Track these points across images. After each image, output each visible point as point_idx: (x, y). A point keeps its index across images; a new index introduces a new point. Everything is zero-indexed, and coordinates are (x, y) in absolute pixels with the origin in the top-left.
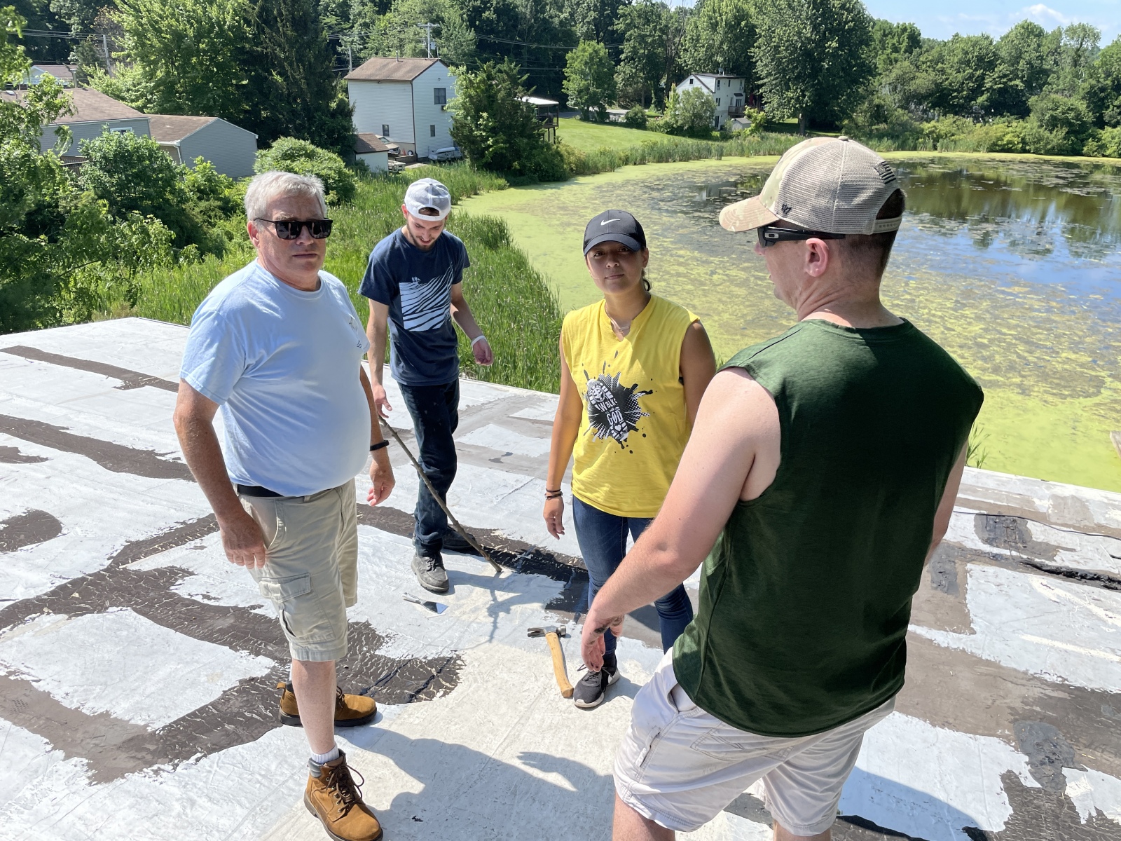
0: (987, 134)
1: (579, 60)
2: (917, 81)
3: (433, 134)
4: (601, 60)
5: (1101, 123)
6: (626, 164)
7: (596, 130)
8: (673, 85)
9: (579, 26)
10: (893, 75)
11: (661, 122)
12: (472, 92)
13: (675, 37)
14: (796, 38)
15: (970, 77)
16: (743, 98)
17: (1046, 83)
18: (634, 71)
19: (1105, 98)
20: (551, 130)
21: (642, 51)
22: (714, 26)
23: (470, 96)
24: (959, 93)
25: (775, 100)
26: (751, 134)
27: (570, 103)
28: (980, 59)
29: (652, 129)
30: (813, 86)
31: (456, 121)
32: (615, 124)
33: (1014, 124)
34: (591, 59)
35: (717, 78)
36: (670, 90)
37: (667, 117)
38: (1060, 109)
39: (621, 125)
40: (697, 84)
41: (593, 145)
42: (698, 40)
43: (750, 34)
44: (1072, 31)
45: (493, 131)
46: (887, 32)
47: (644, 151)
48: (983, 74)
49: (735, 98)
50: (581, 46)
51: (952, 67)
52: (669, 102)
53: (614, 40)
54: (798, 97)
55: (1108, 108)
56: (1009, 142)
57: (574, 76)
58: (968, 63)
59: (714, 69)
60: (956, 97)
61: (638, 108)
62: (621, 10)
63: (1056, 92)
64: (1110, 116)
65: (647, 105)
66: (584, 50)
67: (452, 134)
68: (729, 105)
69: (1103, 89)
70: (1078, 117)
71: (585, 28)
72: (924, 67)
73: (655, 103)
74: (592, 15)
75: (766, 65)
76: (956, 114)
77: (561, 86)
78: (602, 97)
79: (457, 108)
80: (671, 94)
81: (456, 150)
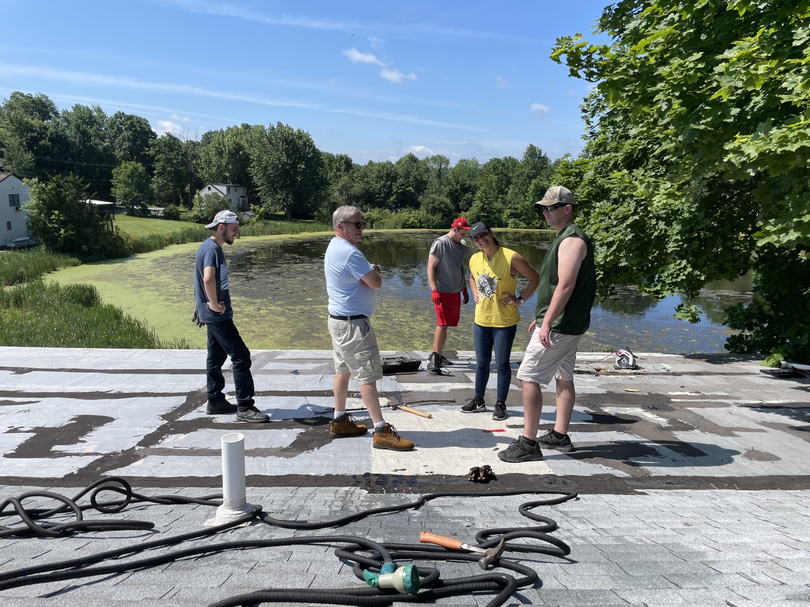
0: (399, 218)
1: (123, 174)
2: (354, 188)
3: (9, 228)
4: (140, 174)
5: (459, 210)
6: (171, 244)
7: (143, 222)
8: (197, 191)
9: (117, 151)
10: (340, 185)
11: (191, 215)
12: (45, 196)
13: (192, 160)
14: (277, 162)
15: (384, 186)
16: (246, 199)
17: (426, 188)
18: (165, 181)
19: (458, 195)
20: (109, 222)
21: (169, 169)
22: (220, 154)
23: (43, 200)
24: (379, 195)
25: (269, 200)
26: (257, 222)
27: (118, 203)
28: (388, 175)
29: (185, 220)
30: (292, 191)
31: (31, 217)
32: (155, 217)
33: (413, 212)
34: (132, 173)
35: (227, 186)
36: (195, 193)
37: (195, 211)
38: (436, 203)
39: (160, 218)
40: (213, 190)
41: (142, 232)
42: (210, 162)
43: (246, 160)
44: (434, 159)
45: (63, 224)
46: (331, 159)
47: (183, 235)
48: (391, 184)
49: (241, 199)
50: (123, 165)
51: (373, 180)
52: (196, 201)
53: (148, 161)
54: (284, 198)
55: (460, 201)
56: (413, 222)
57: (120, 185)
58: (381, 178)
59: (224, 181)
60: (378, 197)
61: (172, 206)
62: (151, 142)
63: (432, 194)
64: (463, 206)
65: (178, 204)
67: (28, 227)
68: (237, 203)
69: (456, 191)
70: (446, 207)
71: (122, 153)
72: (357, 180)
73: (182, 203)
74: (126, 144)
75: (260, 179)
76: (379, 207)
77: (110, 192)
78: (144, 199)
79: (32, 208)
80: (196, 196)
81: (31, 239)
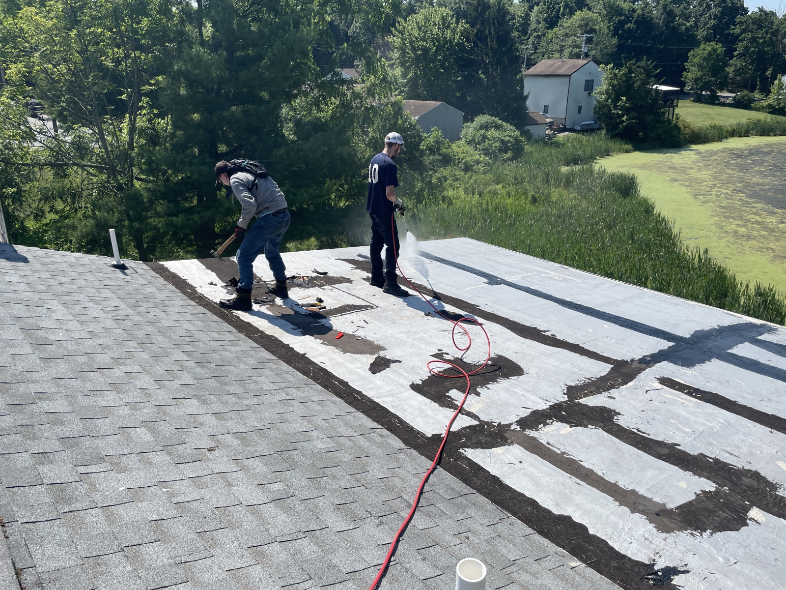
1: (699, 57)
3: (580, 112)
4: (717, 56)
6: (732, 136)
7: (706, 109)
8: (779, 76)
9: (700, 31)
11: (765, 103)
12: (615, 82)
18: (744, 64)
20: (671, 109)
21: (753, 49)
23: (613, 86)
27: (687, 88)
29: (757, 110)
31: (599, 102)
32: (724, 104)
34: (710, 54)
36: (776, 79)
37: (771, 100)
39: (729, 105)
41: (704, 121)
45: (627, 111)
47: (748, 127)
50: (702, 46)
52: (774, 89)
53: (730, 41)
57: (693, 68)
61: (745, 92)
62: (739, 19)
65: (752, 91)
66: (704, 49)
67: (595, 112)
71: (705, 33)
73: (758, 89)
74: (712, 22)
77: (681, 76)
78: (715, 84)
79: (601, 93)
80: (776, 82)
81: (595, 123)
